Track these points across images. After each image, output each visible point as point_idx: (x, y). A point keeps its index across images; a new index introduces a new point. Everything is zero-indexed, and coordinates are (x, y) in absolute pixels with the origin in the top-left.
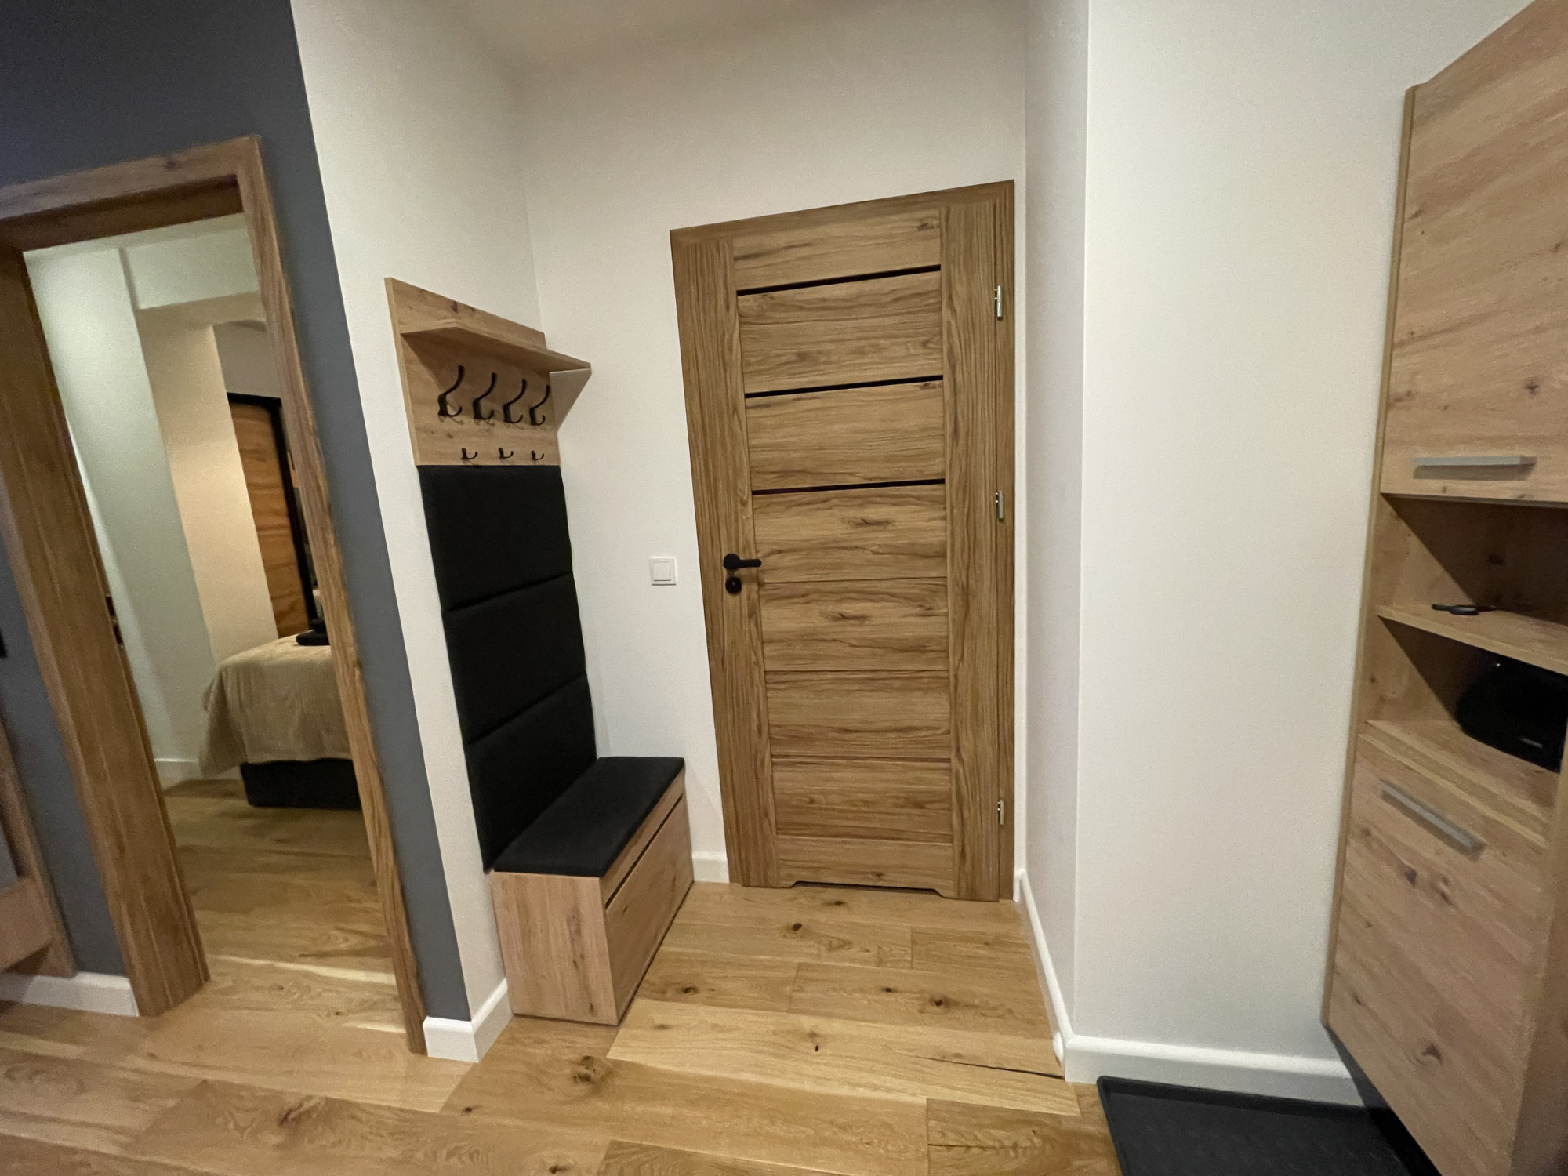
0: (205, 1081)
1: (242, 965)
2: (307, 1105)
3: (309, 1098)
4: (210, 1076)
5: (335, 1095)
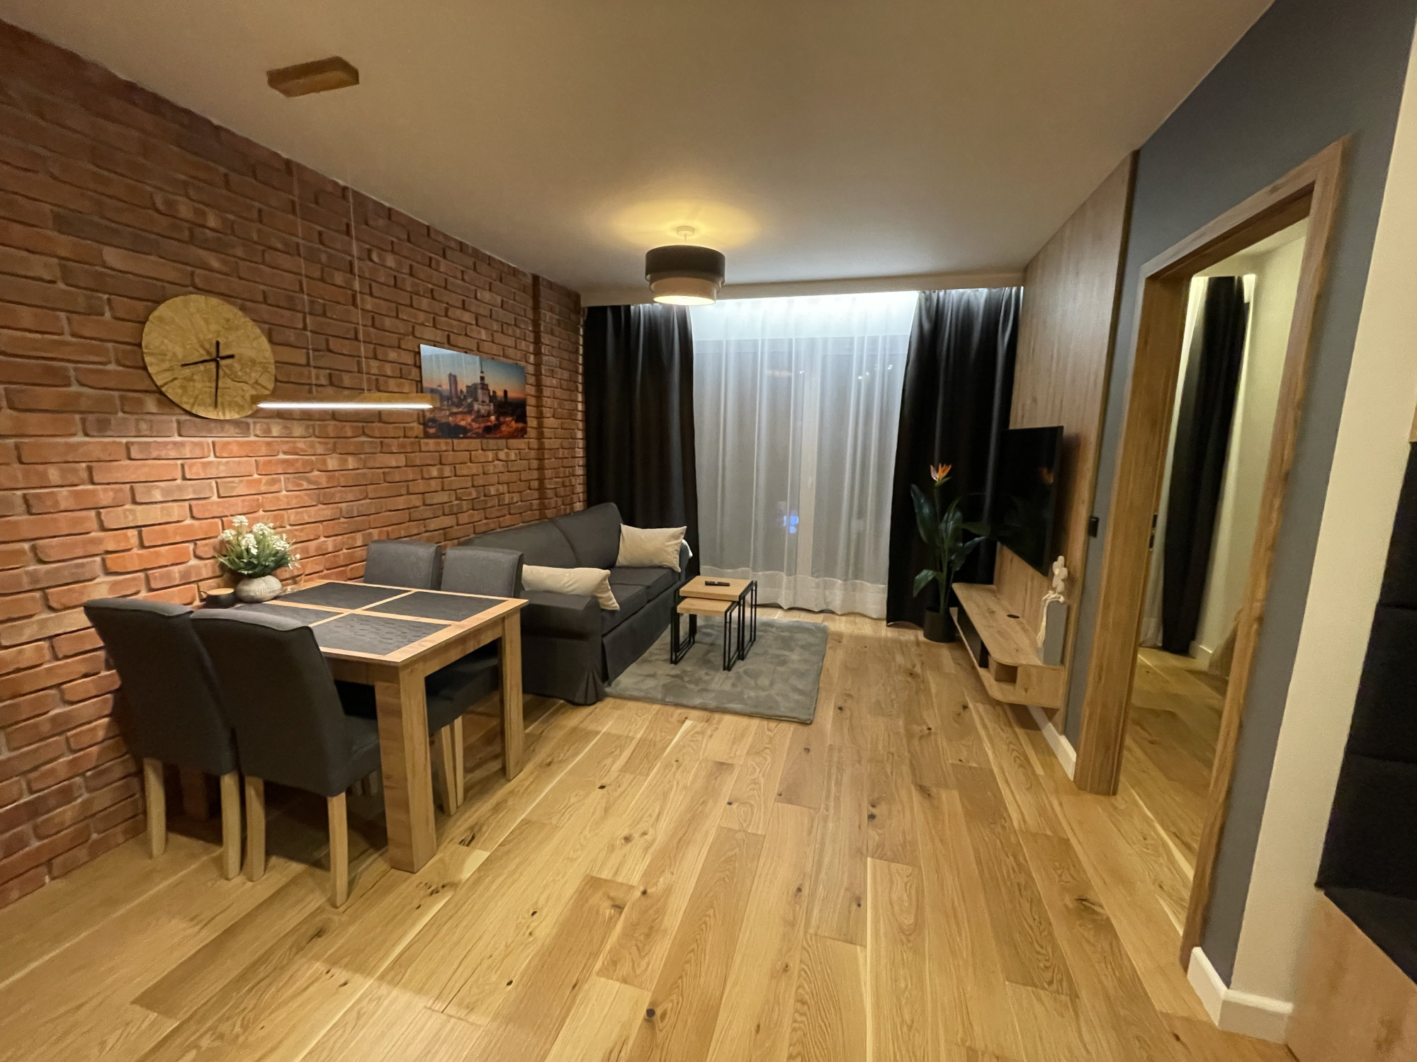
0: (1069, 840)
1: (1137, 804)
2: (1096, 908)
3: (1101, 906)
4: (1073, 841)
5: (1114, 922)
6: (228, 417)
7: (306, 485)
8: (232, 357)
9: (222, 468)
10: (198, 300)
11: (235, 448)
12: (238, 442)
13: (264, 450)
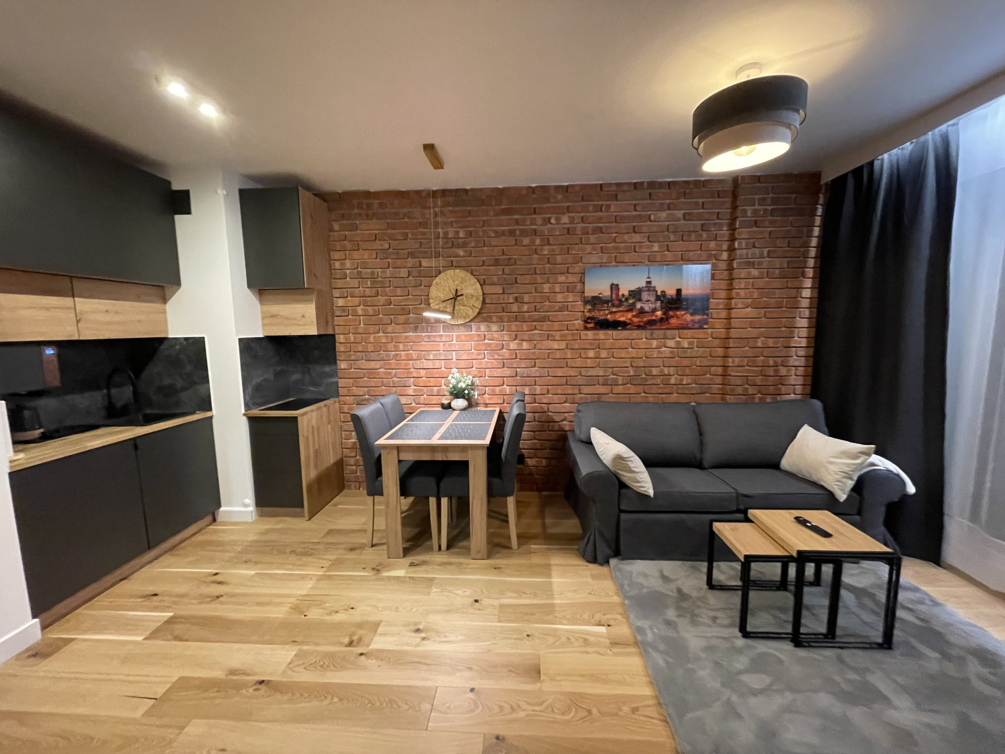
6: (459, 323)
7: (496, 357)
8: (462, 295)
9: (457, 346)
10: (450, 272)
11: (463, 338)
12: (464, 335)
13: (476, 338)
